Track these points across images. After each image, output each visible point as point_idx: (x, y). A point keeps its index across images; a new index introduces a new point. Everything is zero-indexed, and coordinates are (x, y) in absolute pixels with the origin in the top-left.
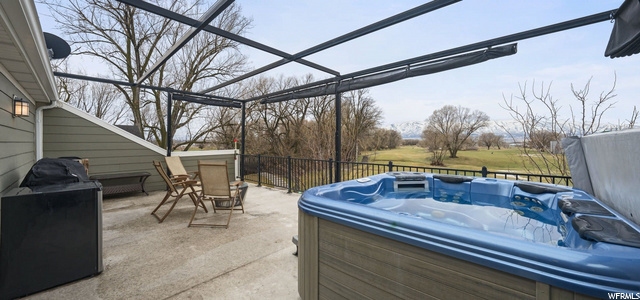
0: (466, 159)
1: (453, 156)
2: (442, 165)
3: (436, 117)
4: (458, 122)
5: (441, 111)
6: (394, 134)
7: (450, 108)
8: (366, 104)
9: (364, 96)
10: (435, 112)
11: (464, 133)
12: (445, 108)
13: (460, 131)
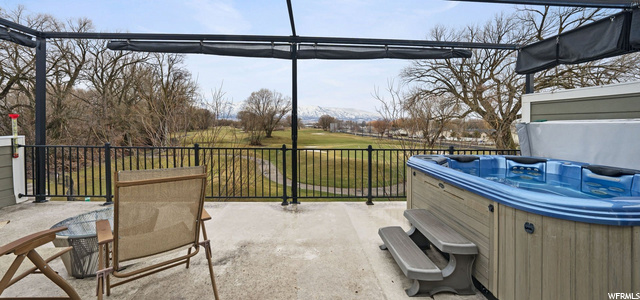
0: (279, 138)
1: (269, 136)
2: (260, 145)
3: (255, 98)
4: (273, 105)
5: (258, 93)
6: (207, 113)
7: (267, 91)
8: (179, 76)
9: (177, 66)
10: (253, 94)
11: (278, 115)
12: (262, 91)
13: (275, 113)
